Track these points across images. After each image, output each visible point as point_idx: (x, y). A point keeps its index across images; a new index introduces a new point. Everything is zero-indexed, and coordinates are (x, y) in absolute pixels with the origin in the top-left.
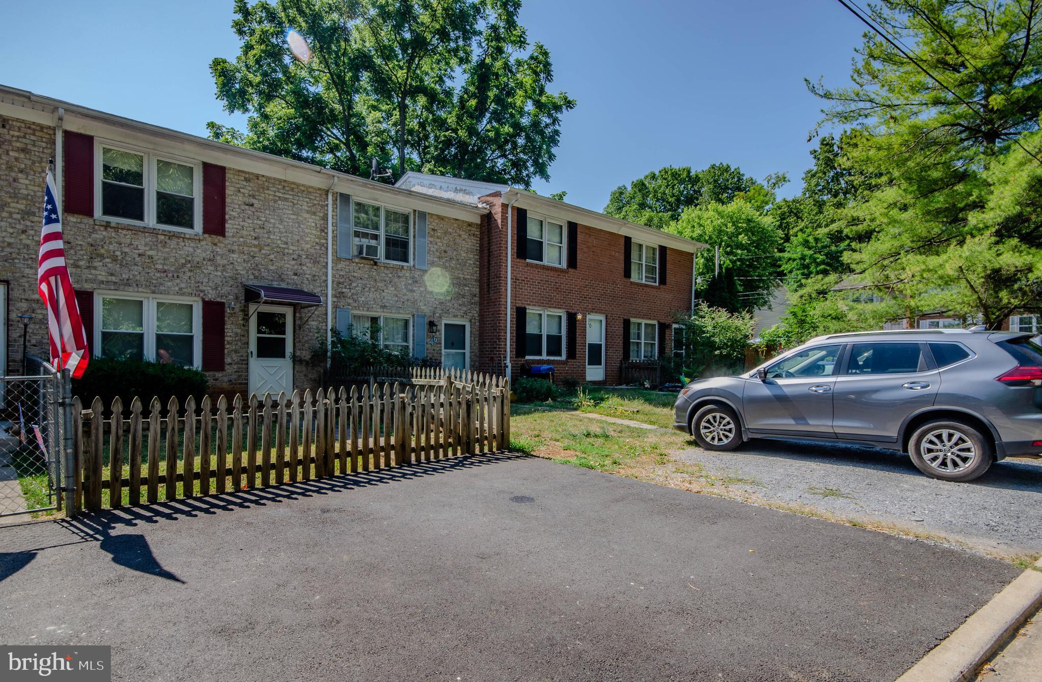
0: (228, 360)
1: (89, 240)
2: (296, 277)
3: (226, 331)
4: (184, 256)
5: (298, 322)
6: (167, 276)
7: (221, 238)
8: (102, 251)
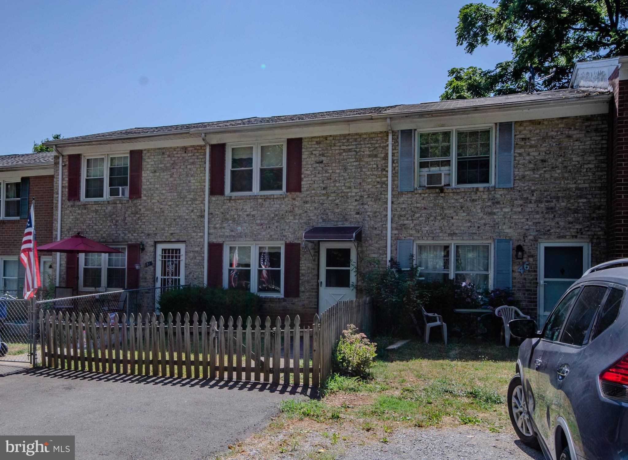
0: (302, 289)
1: (222, 210)
2: (358, 216)
3: (301, 265)
4: (274, 212)
5: (361, 256)
6: (263, 228)
7: (298, 194)
8: (228, 216)
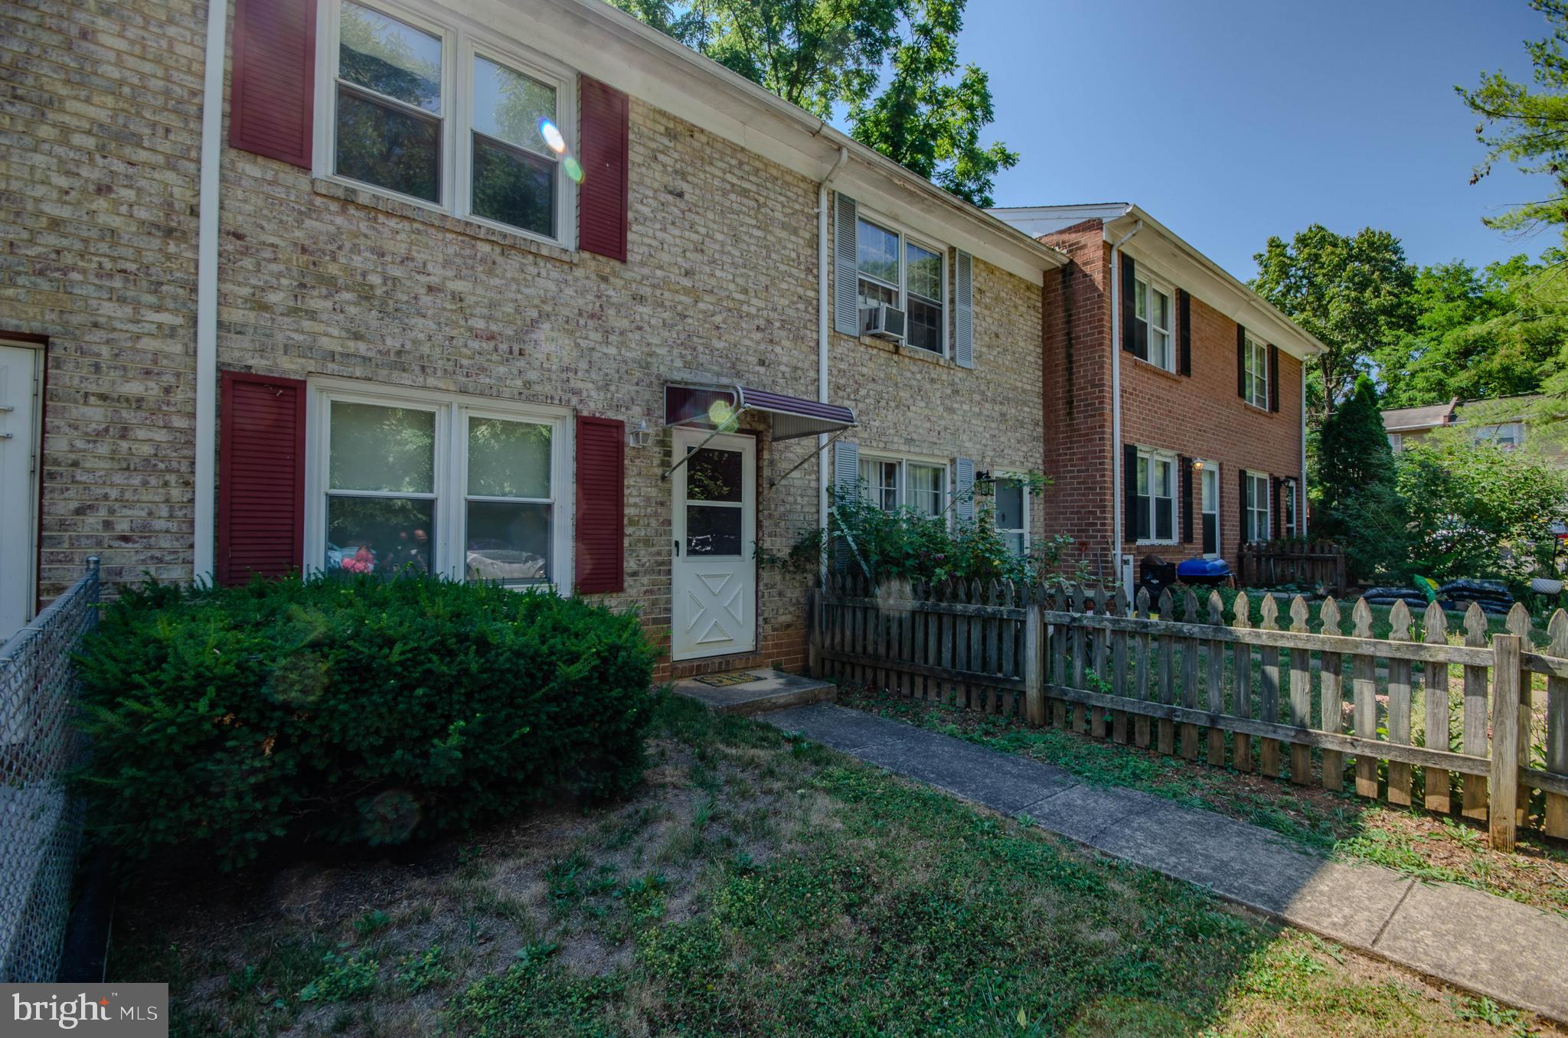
0: (630, 564)
2: (762, 370)
3: (626, 492)
4: (536, 302)
5: (766, 472)
6: (496, 350)
7: (616, 264)
8: (333, 269)
